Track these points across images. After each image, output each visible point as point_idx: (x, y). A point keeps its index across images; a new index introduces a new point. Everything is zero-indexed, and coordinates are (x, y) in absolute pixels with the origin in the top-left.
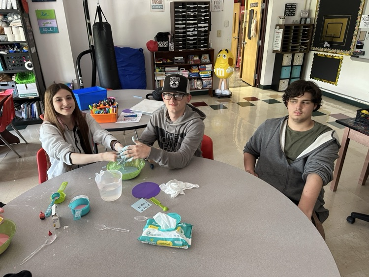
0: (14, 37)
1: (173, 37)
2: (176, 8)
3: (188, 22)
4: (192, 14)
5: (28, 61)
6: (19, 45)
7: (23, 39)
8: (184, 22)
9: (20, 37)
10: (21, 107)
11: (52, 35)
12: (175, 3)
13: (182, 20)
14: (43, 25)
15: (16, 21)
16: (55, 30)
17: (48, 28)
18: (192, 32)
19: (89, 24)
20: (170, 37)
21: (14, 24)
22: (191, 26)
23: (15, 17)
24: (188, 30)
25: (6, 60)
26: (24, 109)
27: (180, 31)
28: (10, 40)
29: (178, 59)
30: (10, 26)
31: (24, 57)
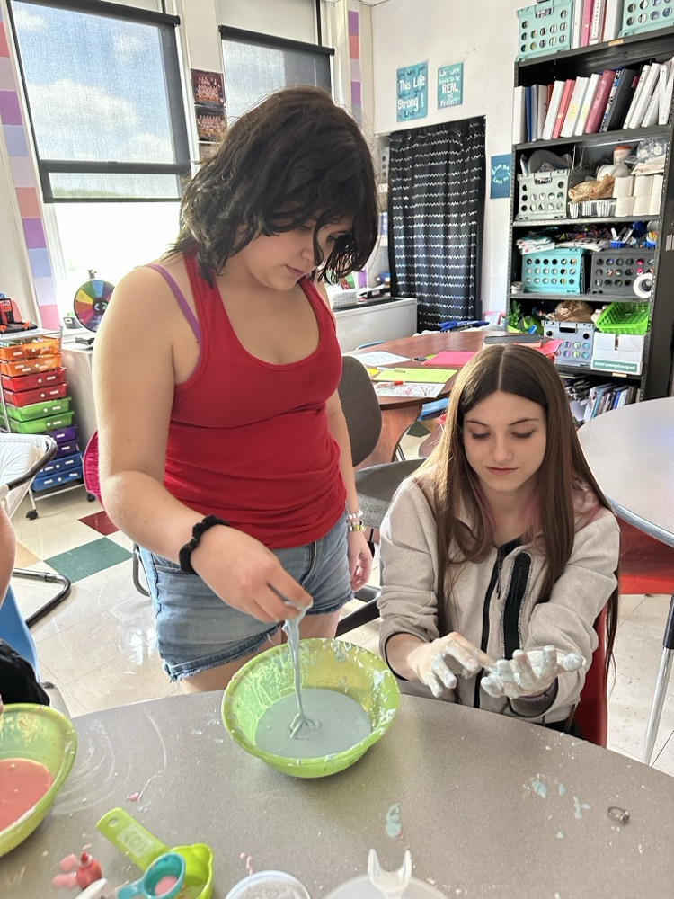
0: (631, 205)
5: (649, 271)
6: (640, 228)
7: (654, 208)
9: (646, 205)
10: (588, 394)
15: (655, 159)
21: (644, 168)
23: (657, 149)
25: (594, 267)
26: (593, 401)
28: (621, 214)
30: (633, 173)
31: (642, 261)
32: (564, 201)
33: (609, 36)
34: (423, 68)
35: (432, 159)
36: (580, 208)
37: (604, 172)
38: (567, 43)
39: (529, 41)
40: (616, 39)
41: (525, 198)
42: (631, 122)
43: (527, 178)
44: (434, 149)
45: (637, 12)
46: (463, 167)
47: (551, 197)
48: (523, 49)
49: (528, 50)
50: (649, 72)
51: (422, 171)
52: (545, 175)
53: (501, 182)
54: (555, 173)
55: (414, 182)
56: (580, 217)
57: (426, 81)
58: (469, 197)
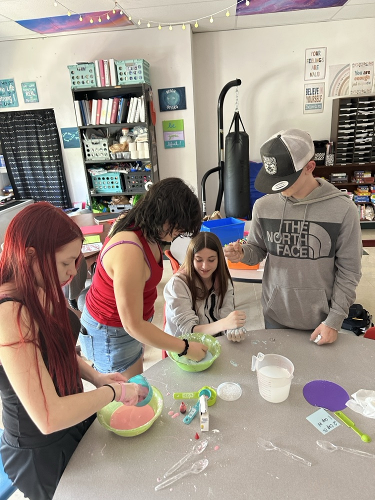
0: (137, 154)
1: (333, 147)
2: (341, 106)
3: (358, 125)
4: (366, 113)
5: (149, 181)
6: (140, 163)
7: (147, 156)
8: (353, 125)
9: (143, 154)
11: (177, 150)
12: (341, 100)
13: (350, 123)
14: (168, 139)
15: (142, 135)
16: (181, 144)
17: (174, 142)
18: (364, 138)
19: (222, 135)
20: (328, 146)
21: (140, 139)
22: (363, 131)
23: (141, 131)
24: (358, 136)
25: (126, 180)
27: (345, 137)
28: (133, 157)
29: (337, 177)
30: (135, 141)
31: (145, 177)
32: (107, 152)
33: (114, 84)
34: (12, 82)
35: (26, 128)
36: (116, 156)
37: (123, 140)
38: (95, 83)
39: (76, 80)
40: (117, 85)
41: (88, 150)
42: (130, 120)
43: (87, 142)
44: (26, 123)
45: (123, 76)
46: (46, 133)
47: (101, 150)
48: (74, 83)
49: (77, 85)
50: (134, 101)
51: (21, 134)
52: (97, 140)
53: (68, 141)
54: (101, 140)
55: (17, 139)
56: (116, 159)
57: (15, 88)
58: (53, 148)
